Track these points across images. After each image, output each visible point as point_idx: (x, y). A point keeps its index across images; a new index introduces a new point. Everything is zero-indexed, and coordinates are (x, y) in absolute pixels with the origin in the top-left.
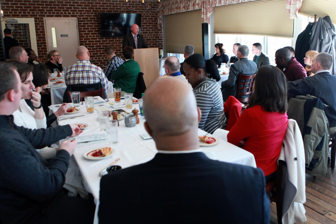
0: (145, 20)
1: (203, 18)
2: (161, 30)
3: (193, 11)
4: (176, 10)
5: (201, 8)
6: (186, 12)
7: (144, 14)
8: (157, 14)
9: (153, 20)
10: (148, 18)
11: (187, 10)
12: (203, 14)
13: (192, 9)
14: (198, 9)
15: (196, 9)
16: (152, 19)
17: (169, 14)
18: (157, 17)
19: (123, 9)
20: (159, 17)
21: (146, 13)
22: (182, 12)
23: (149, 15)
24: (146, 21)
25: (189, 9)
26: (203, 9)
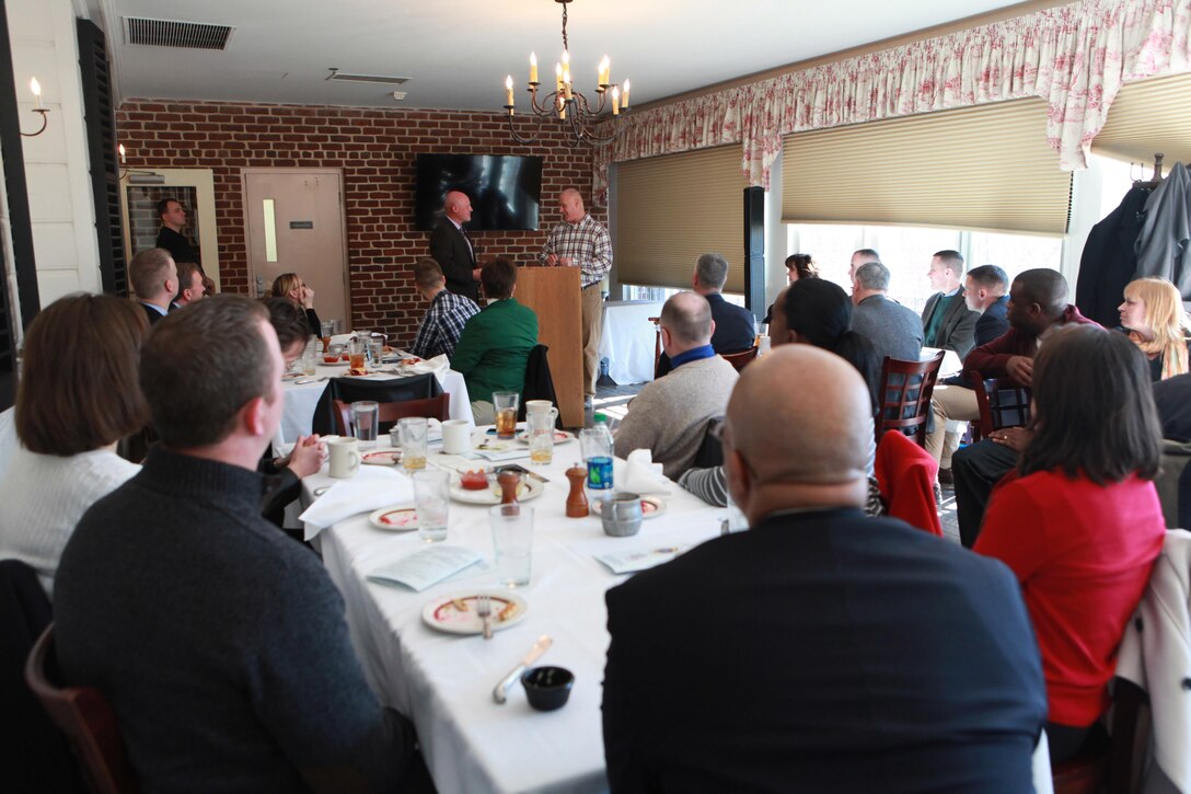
0: (551, 178)
1: (748, 172)
2: (605, 211)
3: (711, 147)
4: (655, 144)
5: (741, 137)
6: (690, 151)
7: (551, 159)
8: (590, 160)
9: (579, 177)
10: (562, 170)
11: (692, 146)
12: (749, 159)
13: (711, 140)
14: (732, 141)
15: (724, 141)
16: (577, 174)
17: (633, 158)
18: (592, 166)
19: (485, 142)
20: (598, 169)
21: (556, 156)
22: (677, 151)
23: (565, 162)
24: (556, 181)
25: (701, 141)
26: (746, 141)
